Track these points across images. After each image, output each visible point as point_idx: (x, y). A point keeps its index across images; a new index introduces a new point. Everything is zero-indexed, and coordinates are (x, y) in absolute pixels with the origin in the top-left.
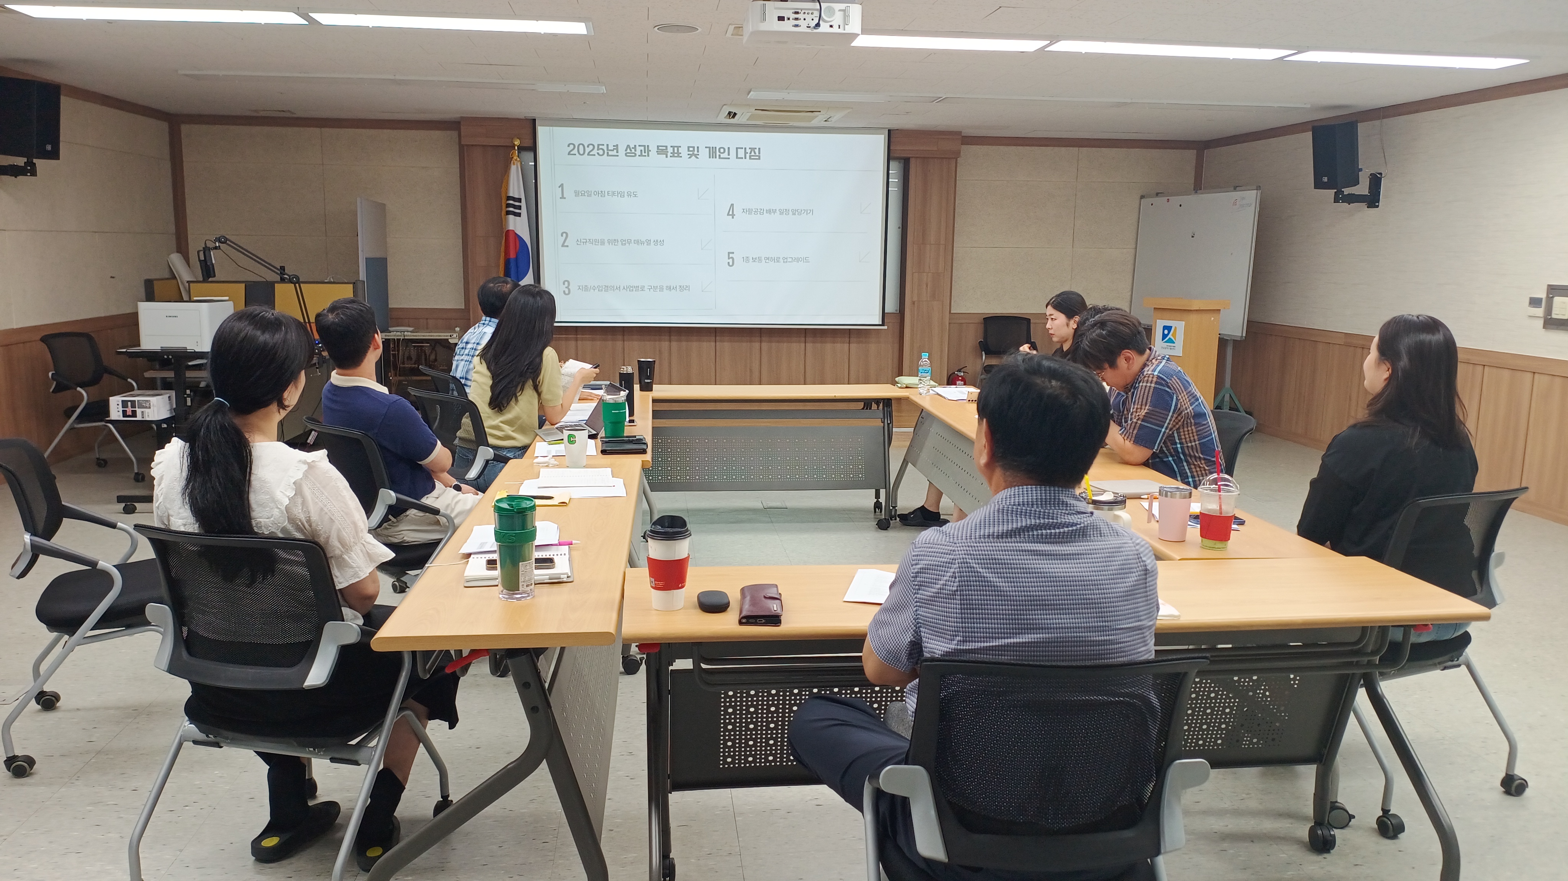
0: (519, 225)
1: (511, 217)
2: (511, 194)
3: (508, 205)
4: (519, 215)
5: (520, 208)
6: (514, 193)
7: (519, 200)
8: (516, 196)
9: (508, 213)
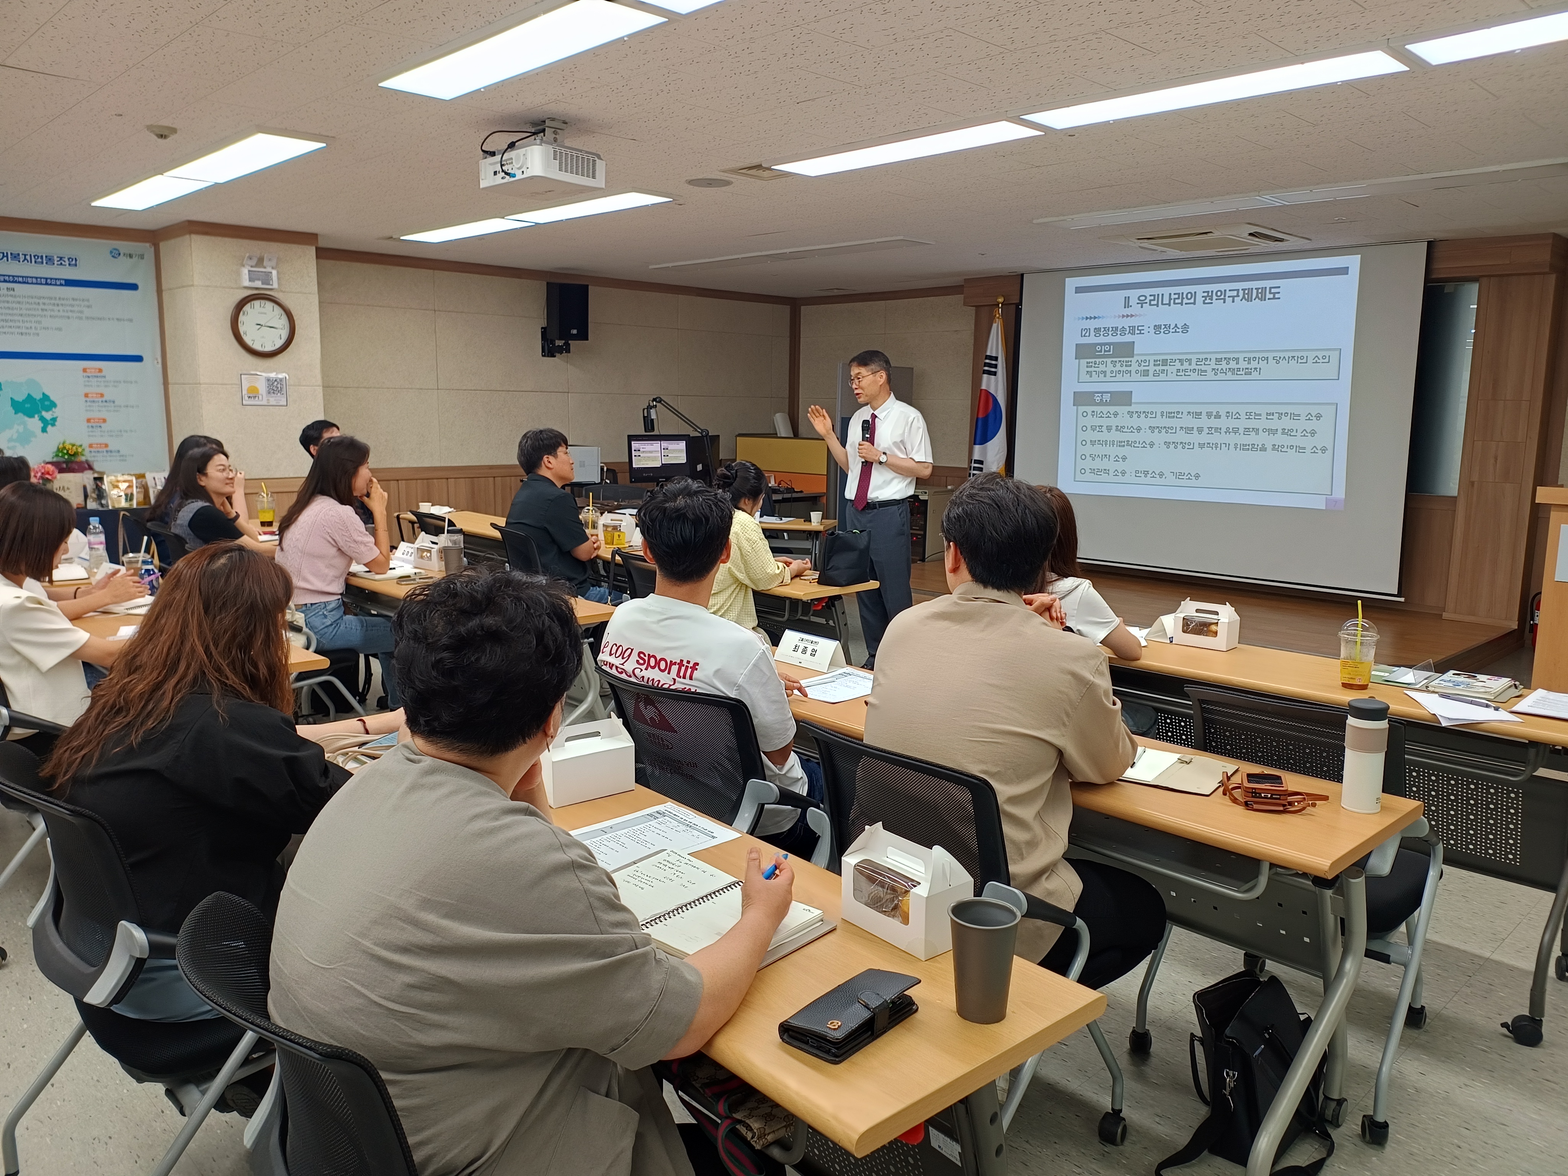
0: (996, 385)
1: (985, 376)
2: (988, 354)
3: (986, 365)
4: (995, 374)
5: (996, 366)
6: (991, 352)
7: (996, 359)
8: (994, 355)
9: (985, 372)
